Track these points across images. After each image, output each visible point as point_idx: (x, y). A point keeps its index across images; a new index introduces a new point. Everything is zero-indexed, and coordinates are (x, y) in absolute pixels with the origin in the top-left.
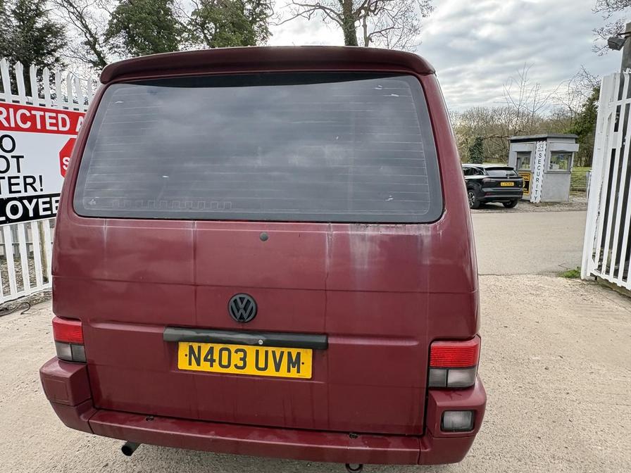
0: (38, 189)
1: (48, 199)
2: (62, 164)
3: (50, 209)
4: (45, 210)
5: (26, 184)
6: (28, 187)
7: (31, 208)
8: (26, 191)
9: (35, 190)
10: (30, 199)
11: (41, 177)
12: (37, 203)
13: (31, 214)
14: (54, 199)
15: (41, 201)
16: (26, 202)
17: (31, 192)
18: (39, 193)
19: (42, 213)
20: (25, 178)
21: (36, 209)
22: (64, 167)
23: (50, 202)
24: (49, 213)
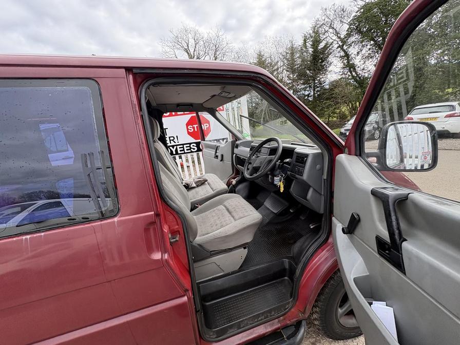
0: (177, 142)
1: (182, 146)
2: (188, 129)
3: (184, 150)
4: (181, 151)
5: (170, 140)
6: (171, 141)
7: (174, 150)
8: (170, 143)
9: (175, 142)
10: (173, 146)
11: (177, 137)
12: (177, 148)
13: (174, 153)
14: (185, 146)
15: (178, 147)
16: (171, 148)
17: (173, 143)
18: (177, 144)
19: (179, 152)
20: (169, 137)
21: (176, 150)
22: (189, 131)
23: (183, 147)
24: (183, 152)
